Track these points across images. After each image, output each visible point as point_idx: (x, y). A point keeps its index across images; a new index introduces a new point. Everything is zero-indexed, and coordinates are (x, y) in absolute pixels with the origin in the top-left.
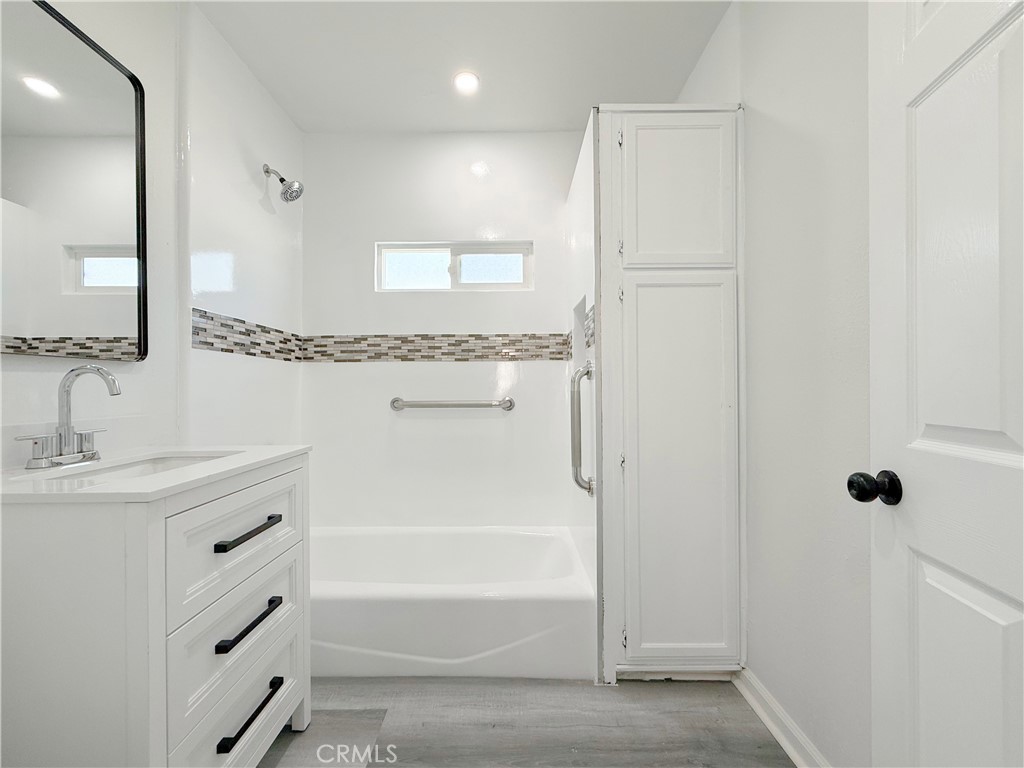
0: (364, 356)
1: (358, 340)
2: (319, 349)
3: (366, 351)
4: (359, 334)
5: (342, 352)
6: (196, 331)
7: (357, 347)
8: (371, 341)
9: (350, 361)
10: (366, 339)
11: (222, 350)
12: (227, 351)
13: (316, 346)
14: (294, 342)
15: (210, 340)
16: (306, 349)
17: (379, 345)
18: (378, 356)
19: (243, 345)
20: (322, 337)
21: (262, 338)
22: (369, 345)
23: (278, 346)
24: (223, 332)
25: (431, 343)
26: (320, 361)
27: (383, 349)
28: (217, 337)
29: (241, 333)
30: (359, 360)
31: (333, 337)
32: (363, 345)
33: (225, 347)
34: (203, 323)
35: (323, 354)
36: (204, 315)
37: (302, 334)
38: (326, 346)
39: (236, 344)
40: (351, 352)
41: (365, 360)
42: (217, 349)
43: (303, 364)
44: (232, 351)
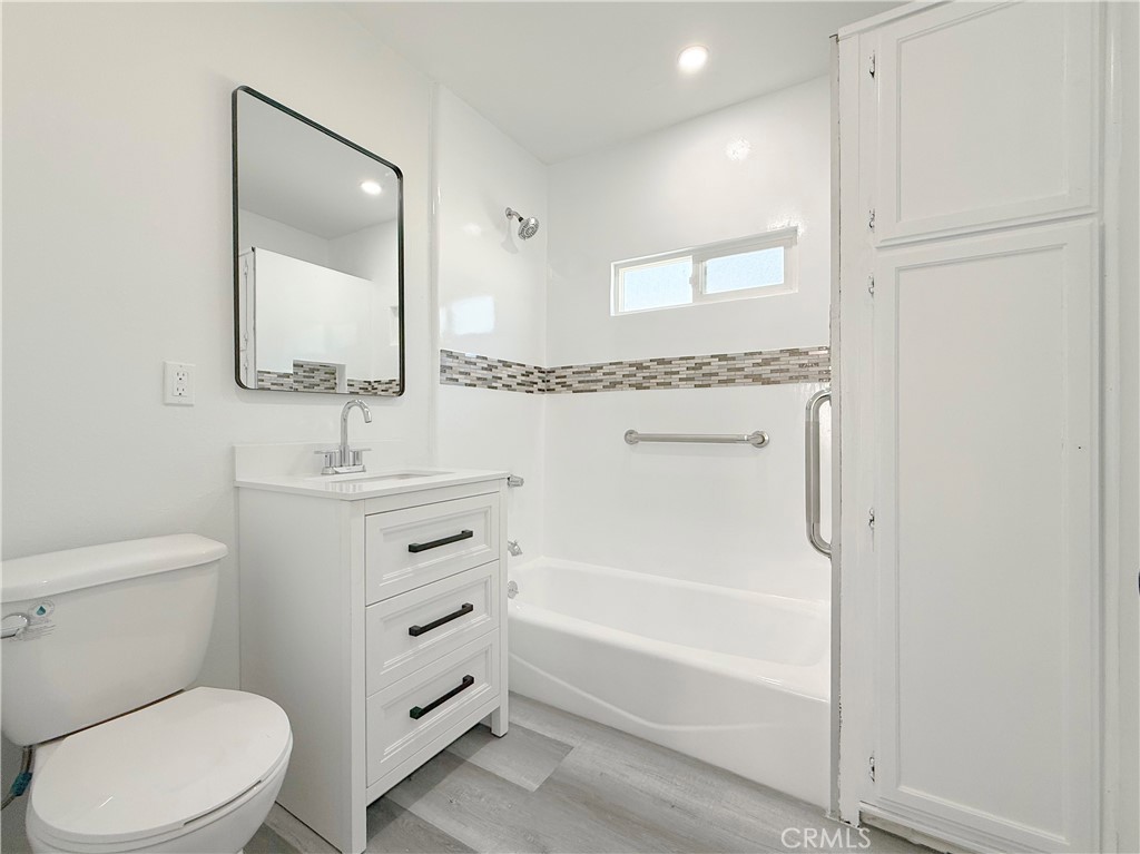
0: (599, 386)
1: (594, 369)
2: (559, 380)
3: (601, 381)
4: (595, 362)
5: (579, 382)
6: (444, 369)
7: (592, 376)
8: (606, 370)
9: (586, 391)
10: (601, 368)
11: (466, 385)
12: (470, 385)
13: (557, 378)
14: (536, 374)
15: (455, 376)
16: (548, 381)
17: (614, 373)
18: (613, 385)
19: (485, 379)
20: (563, 368)
21: (504, 372)
22: (604, 374)
23: (520, 379)
24: (467, 368)
25: (668, 368)
26: (560, 392)
27: (618, 377)
28: (461, 373)
29: (483, 369)
30: (595, 391)
31: (571, 367)
32: (599, 374)
33: (469, 382)
34: (450, 362)
35: (563, 385)
36: (450, 355)
37: (546, 367)
38: (565, 377)
39: (479, 379)
40: (588, 381)
41: (601, 390)
42: (461, 385)
43: (546, 396)
44: (475, 386)
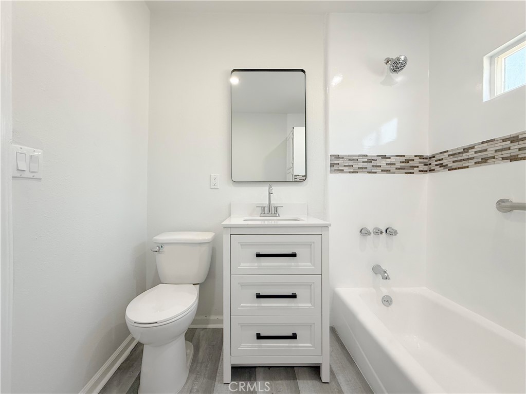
0: (472, 162)
1: (466, 150)
2: (438, 163)
3: (473, 158)
4: (466, 144)
5: (454, 162)
6: (332, 165)
7: (465, 156)
8: (477, 148)
9: (459, 168)
10: (473, 148)
11: (350, 172)
12: (353, 172)
13: (436, 161)
14: (417, 160)
15: (341, 168)
16: (430, 164)
17: (486, 150)
18: (484, 161)
19: (366, 168)
20: (441, 153)
21: (383, 163)
22: (476, 152)
23: (399, 165)
24: (351, 163)
26: (438, 171)
27: (490, 153)
28: (345, 166)
29: (364, 162)
30: (468, 167)
31: (447, 151)
32: (471, 153)
33: (352, 170)
34: (337, 161)
35: (441, 165)
36: (337, 157)
37: (427, 153)
38: (442, 159)
39: (360, 168)
40: (461, 160)
41: (472, 166)
42: (346, 172)
43: (428, 175)
44: (357, 172)
